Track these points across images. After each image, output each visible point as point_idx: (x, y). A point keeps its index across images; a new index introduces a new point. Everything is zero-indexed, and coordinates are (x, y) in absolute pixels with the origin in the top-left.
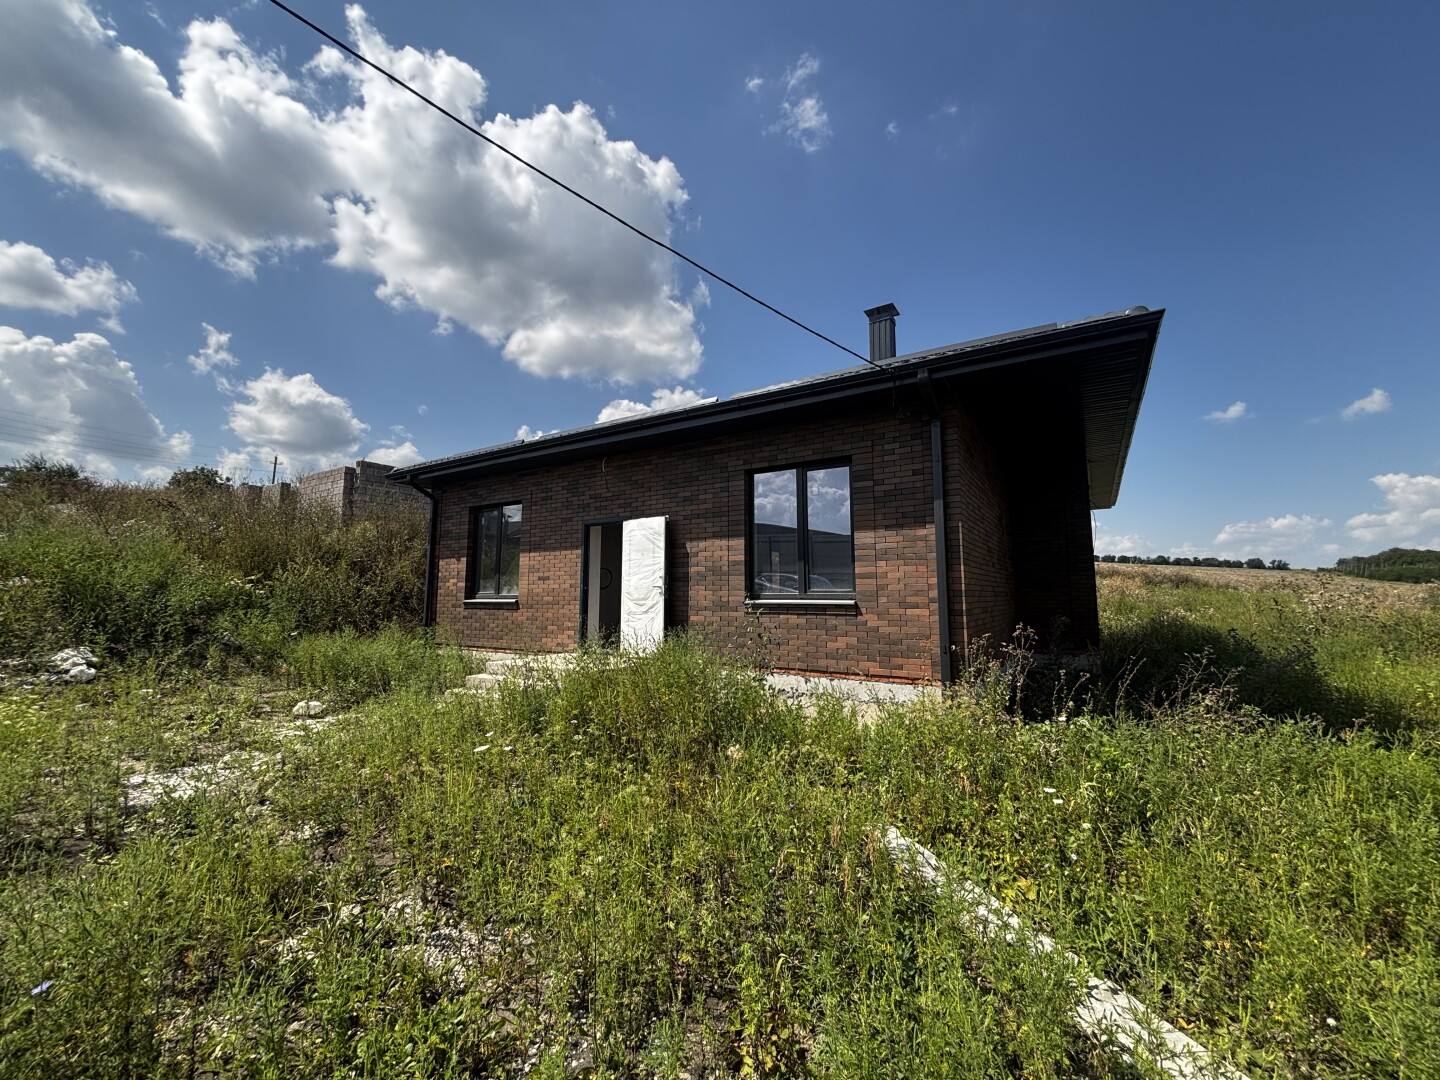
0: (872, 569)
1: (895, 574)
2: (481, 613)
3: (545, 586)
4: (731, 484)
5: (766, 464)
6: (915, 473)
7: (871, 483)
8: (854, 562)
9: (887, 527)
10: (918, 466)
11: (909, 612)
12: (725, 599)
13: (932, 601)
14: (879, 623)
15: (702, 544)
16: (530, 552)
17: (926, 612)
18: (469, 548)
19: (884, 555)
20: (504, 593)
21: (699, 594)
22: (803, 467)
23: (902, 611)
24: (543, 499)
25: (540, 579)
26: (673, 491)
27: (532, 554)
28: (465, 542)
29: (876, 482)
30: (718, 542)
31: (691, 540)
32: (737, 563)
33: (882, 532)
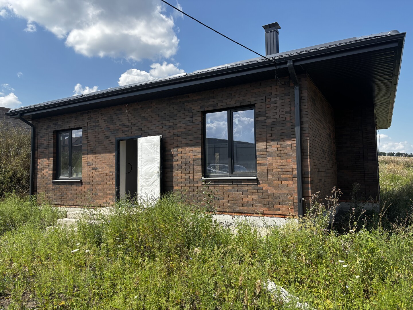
0: (265, 162)
1: (276, 163)
2: (62, 187)
3: (96, 172)
4: (194, 118)
5: (211, 109)
6: (287, 113)
7: (264, 118)
8: (256, 158)
9: (272, 140)
10: (289, 109)
11: (283, 182)
12: (191, 178)
13: (294, 176)
14: (268, 188)
15: (180, 150)
16: (88, 154)
17: (291, 182)
18: (54, 153)
19: (270, 154)
20: (74, 176)
21: (177, 175)
22: (231, 110)
23: (279, 182)
24: (94, 126)
25: (93, 169)
26: (163, 122)
27: (89, 156)
28: (51, 150)
29: (268, 118)
30: (188, 149)
31: (174, 148)
32: (198, 159)
33: (270, 143)
